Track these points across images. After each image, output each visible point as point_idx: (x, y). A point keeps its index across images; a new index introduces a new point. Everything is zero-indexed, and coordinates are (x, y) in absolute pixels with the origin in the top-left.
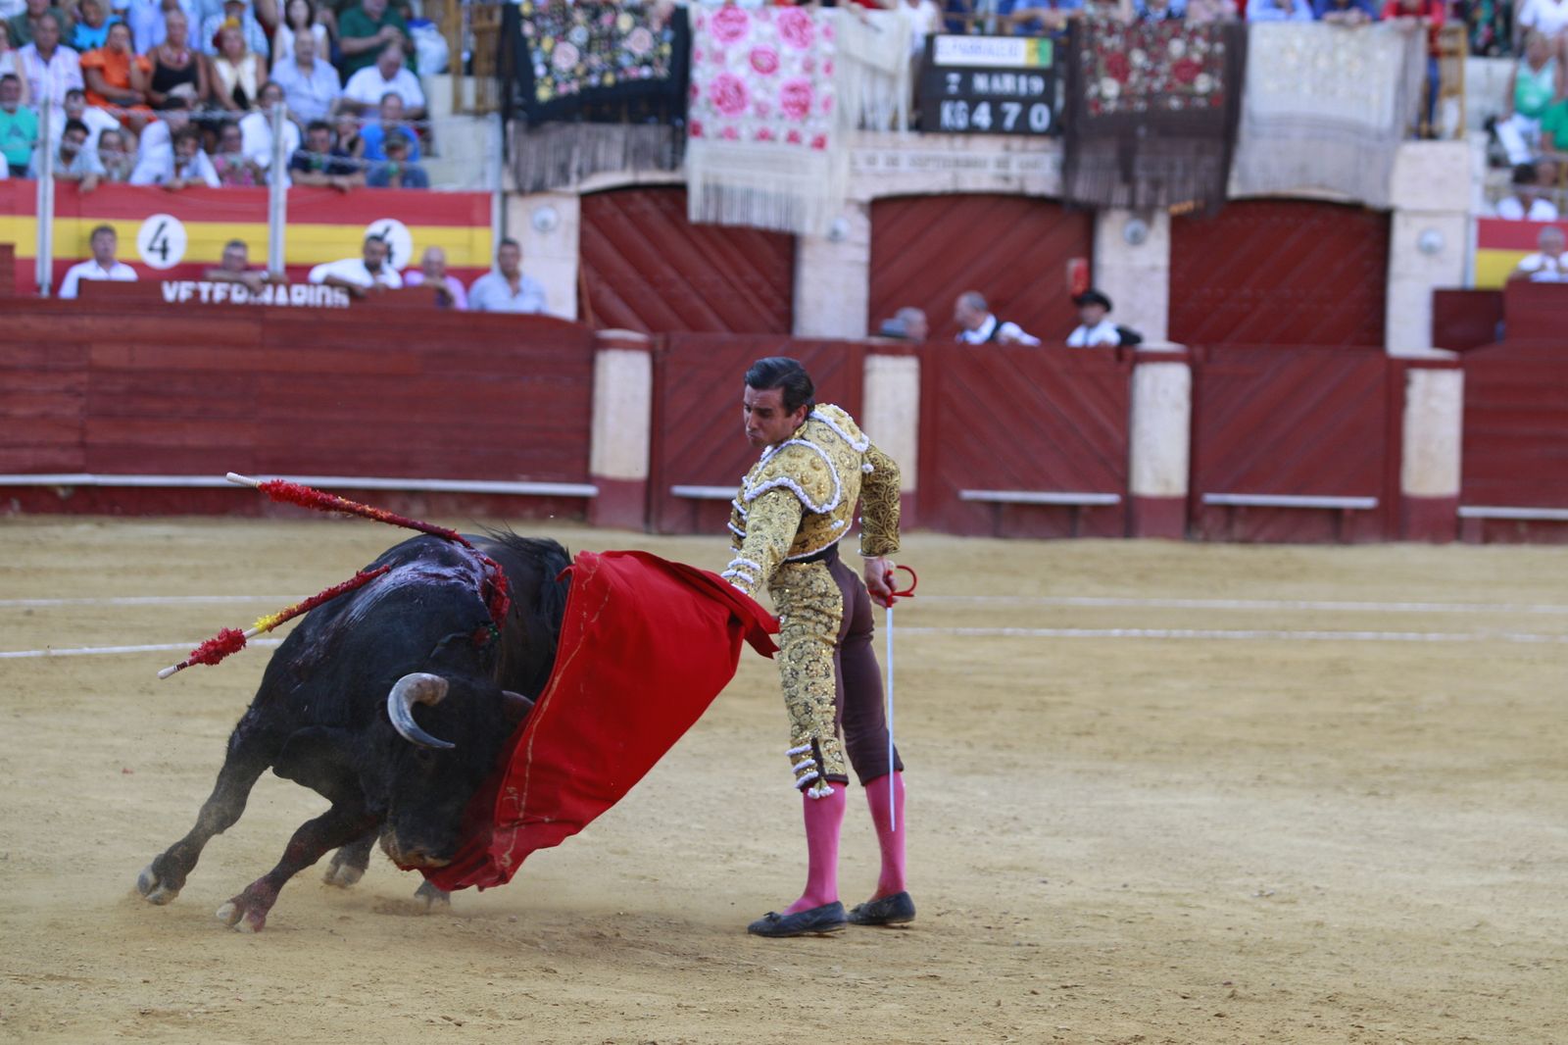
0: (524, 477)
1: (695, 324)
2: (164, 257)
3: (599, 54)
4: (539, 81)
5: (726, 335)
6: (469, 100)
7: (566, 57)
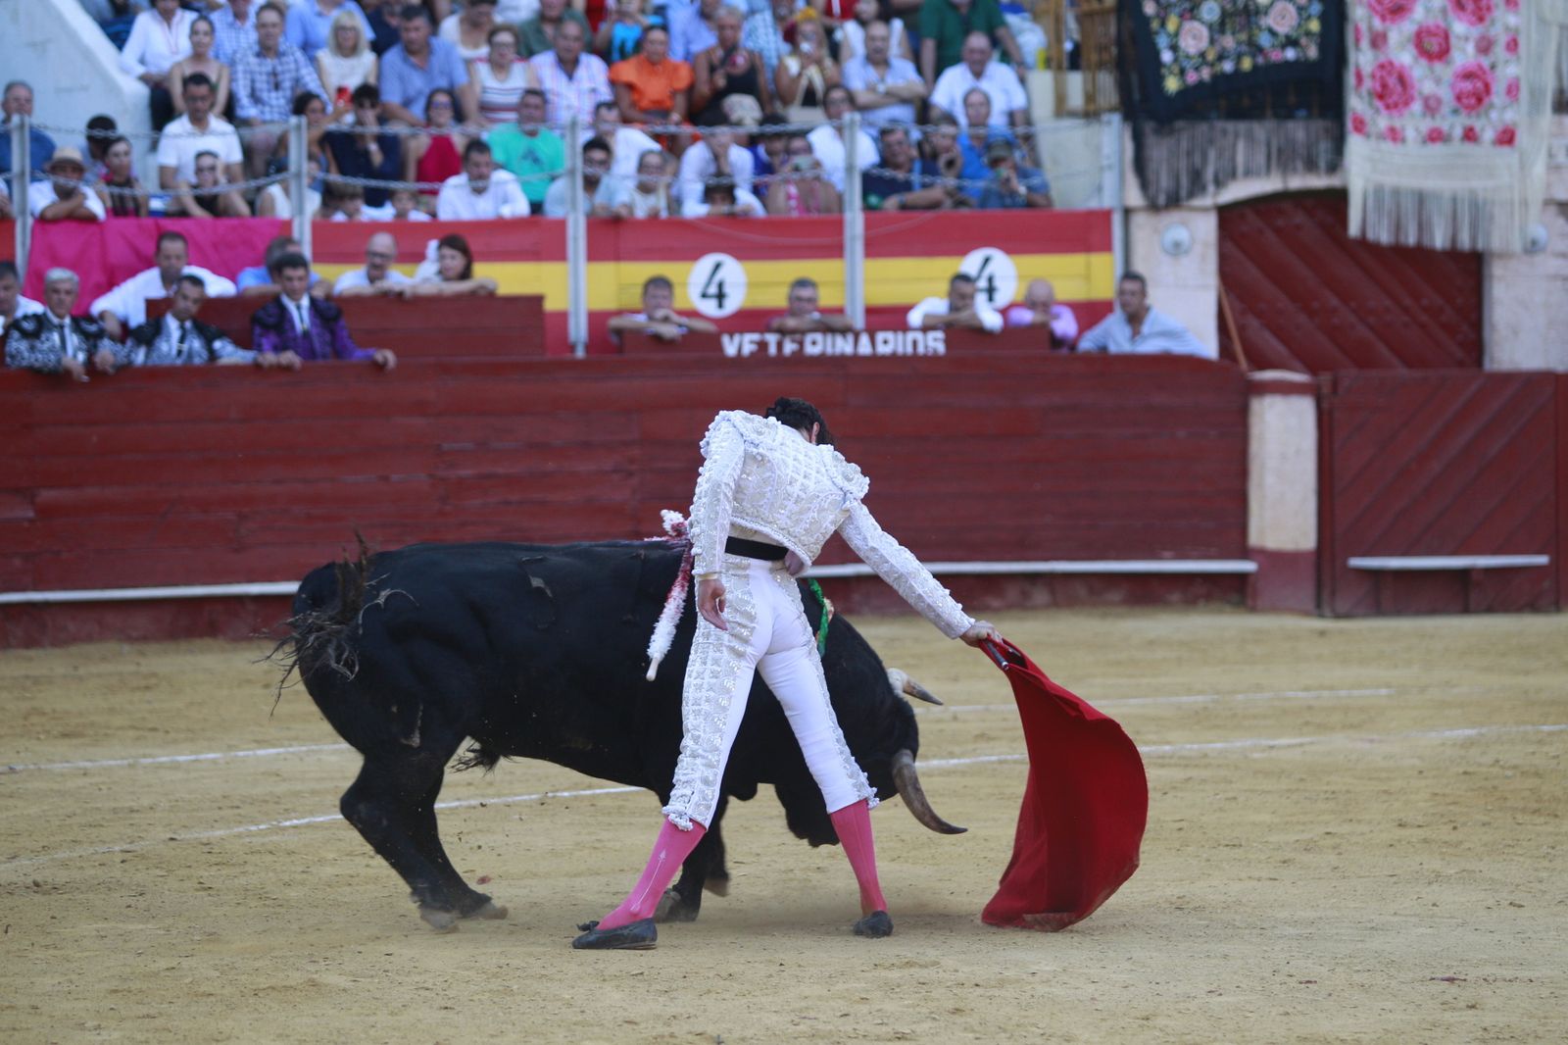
0: (1167, 554)
1: (1364, 360)
2: (720, 306)
3: (1233, 33)
4: (1164, 71)
5: (1402, 372)
6: (1076, 99)
7: (1194, 38)
